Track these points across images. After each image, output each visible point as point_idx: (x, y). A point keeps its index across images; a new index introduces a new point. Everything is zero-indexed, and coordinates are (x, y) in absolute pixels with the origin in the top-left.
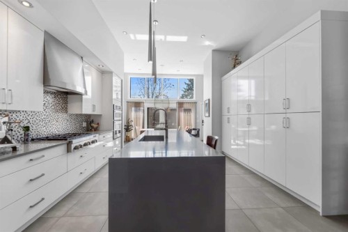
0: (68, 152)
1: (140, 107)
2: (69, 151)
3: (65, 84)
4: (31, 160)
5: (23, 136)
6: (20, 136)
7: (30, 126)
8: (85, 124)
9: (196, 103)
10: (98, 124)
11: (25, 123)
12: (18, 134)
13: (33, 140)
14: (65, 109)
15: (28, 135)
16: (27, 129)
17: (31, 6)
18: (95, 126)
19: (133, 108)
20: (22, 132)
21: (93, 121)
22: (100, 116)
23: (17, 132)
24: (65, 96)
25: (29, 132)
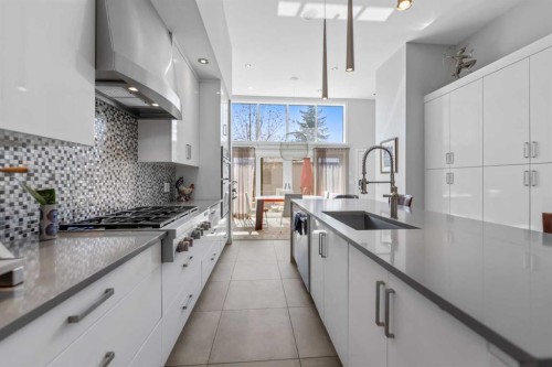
0: (163, 260)
1: (248, 156)
2: (165, 257)
4: (72, 320)
5: (36, 217)
6: (27, 219)
7: (56, 189)
8: (167, 187)
9: (347, 149)
10: (192, 186)
11: (42, 181)
12: (22, 212)
13: (63, 228)
14: (132, 151)
15: (51, 216)
16: (47, 196)
18: (186, 190)
19: (236, 160)
20: (34, 206)
22: (194, 169)
23: (17, 208)
25: (55, 207)
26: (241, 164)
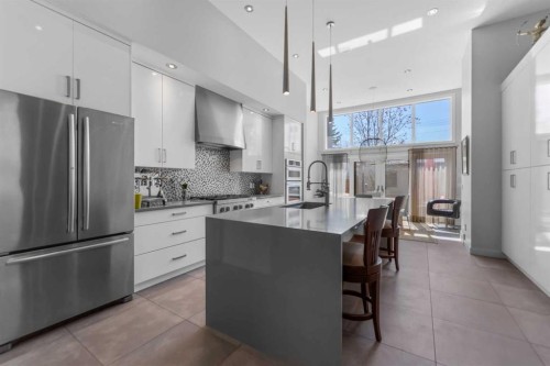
1: (341, 162)
2: (214, 212)
3: (221, 139)
4: (174, 215)
7: (188, 184)
8: (252, 186)
10: (267, 185)
11: (184, 182)
13: (188, 198)
14: (227, 167)
15: (185, 193)
16: (185, 186)
17: (176, 67)
18: (263, 188)
19: (332, 165)
20: (181, 190)
21: (261, 182)
22: (270, 175)
24: (228, 153)
25: (187, 190)
26: (336, 168)
